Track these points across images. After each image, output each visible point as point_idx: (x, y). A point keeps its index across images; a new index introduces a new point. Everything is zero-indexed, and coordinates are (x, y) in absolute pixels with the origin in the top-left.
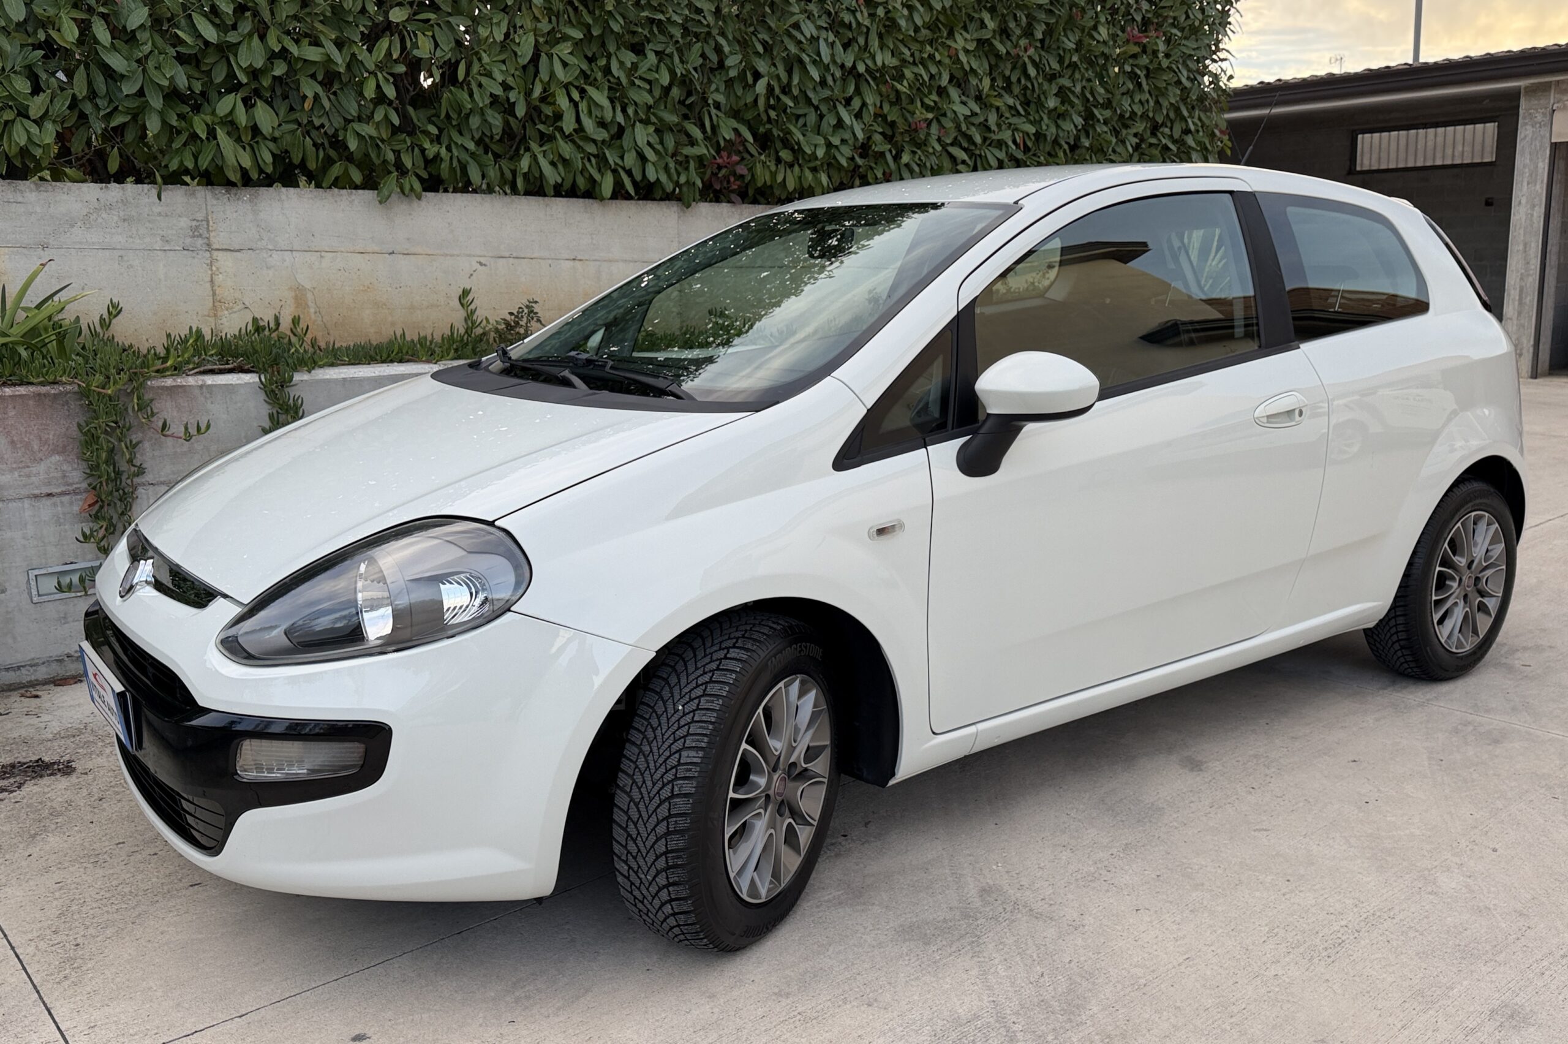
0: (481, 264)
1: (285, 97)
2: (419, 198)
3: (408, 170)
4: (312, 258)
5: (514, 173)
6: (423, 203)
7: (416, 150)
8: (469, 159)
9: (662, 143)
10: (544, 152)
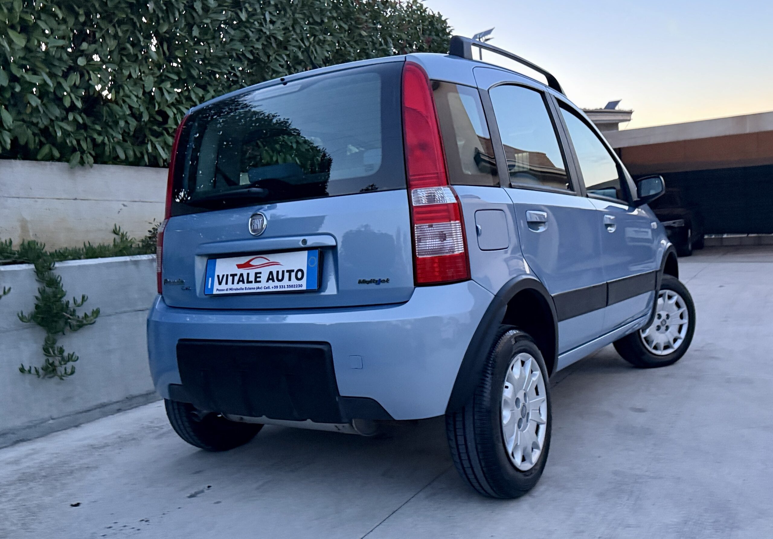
0: (124, 205)
1: (15, 105)
2: (91, 166)
3: (85, 151)
4: (30, 201)
5: (142, 153)
6: (92, 170)
7: (89, 139)
8: (118, 146)
10: (158, 141)
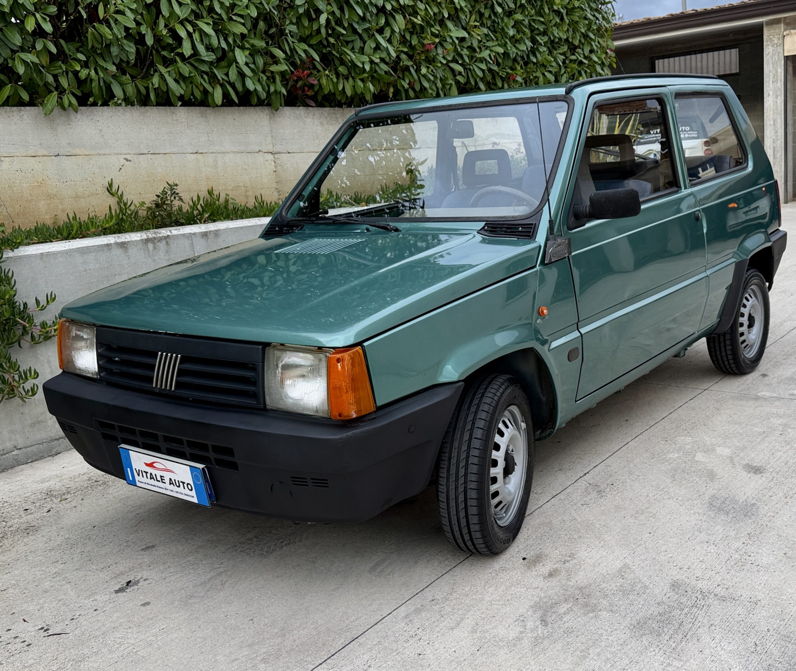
0: (127, 160)
2: (76, 111)
3: (65, 90)
5: (147, 89)
6: (79, 115)
7: (70, 74)
8: (112, 80)
9: (254, 63)
10: (169, 72)
